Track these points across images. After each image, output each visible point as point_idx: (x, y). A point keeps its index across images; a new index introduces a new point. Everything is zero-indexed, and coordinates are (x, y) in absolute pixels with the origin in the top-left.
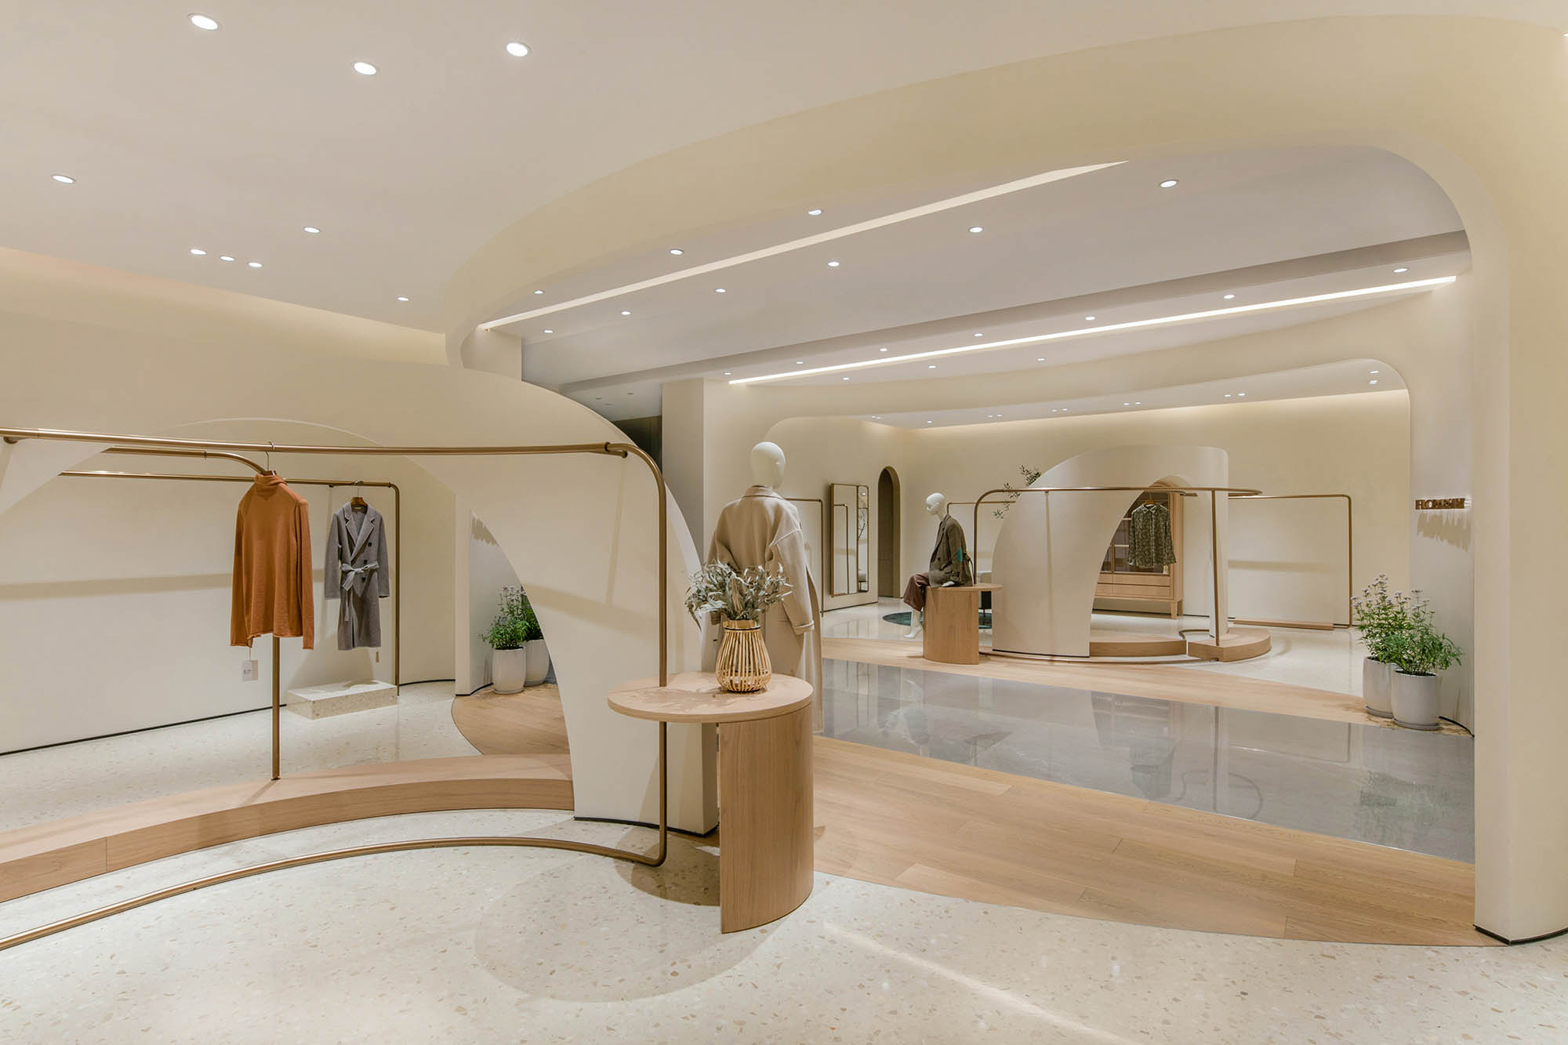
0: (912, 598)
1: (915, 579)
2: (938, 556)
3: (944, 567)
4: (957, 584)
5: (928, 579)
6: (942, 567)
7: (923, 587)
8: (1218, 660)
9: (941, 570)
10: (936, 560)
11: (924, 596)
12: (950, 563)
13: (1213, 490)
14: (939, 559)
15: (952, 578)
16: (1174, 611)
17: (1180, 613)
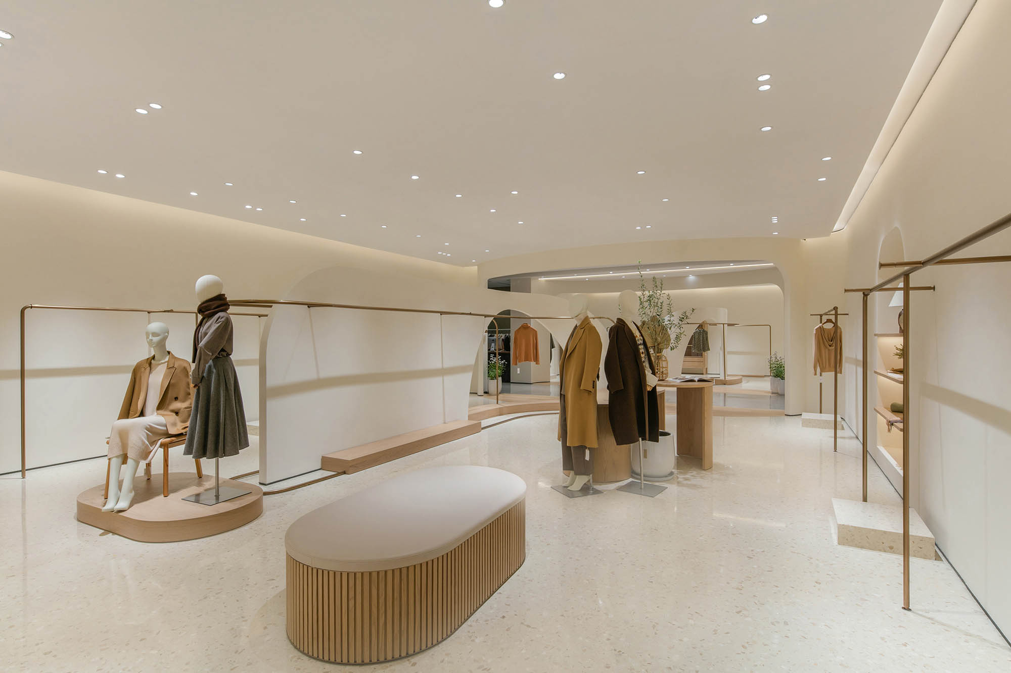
8: (725, 384)
13: (724, 324)
16: (704, 372)
17: (707, 373)
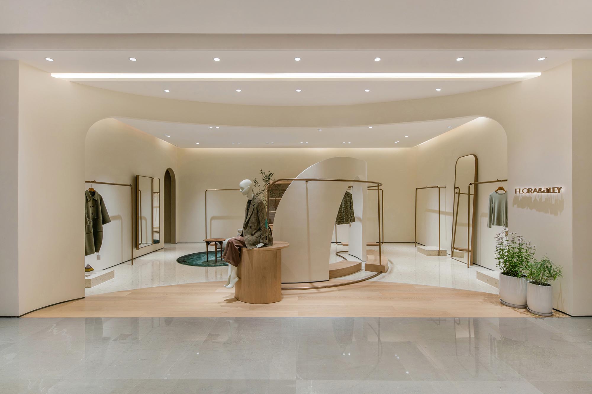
0: (231, 258)
1: (234, 243)
2: (249, 225)
3: (255, 233)
4: (265, 245)
5: (244, 243)
6: (253, 233)
7: (240, 248)
9: (252, 235)
10: (248, 228)
11: (240, 255)
12: (259, 229)
14: (251, 227)
15: (261, 241)
